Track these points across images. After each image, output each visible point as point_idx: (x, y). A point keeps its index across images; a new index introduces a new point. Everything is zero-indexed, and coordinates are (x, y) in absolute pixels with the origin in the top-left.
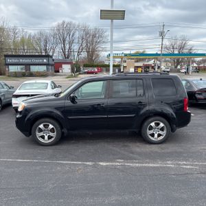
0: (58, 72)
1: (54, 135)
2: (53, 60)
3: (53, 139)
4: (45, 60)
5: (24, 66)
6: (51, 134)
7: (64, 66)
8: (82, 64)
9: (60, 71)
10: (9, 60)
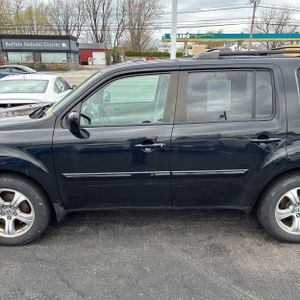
0: (86, 64)
1: (28, 218)
2: (77, 44)
3: (26, 229)
4: (64, 45)
5: (31, 54)
6: (22, 217)
7: (95, 54)
8: (123, 52)
9: (90, 63)
10: (7, 44)
